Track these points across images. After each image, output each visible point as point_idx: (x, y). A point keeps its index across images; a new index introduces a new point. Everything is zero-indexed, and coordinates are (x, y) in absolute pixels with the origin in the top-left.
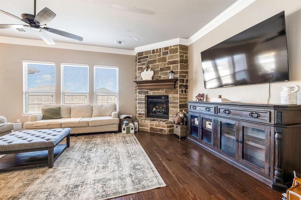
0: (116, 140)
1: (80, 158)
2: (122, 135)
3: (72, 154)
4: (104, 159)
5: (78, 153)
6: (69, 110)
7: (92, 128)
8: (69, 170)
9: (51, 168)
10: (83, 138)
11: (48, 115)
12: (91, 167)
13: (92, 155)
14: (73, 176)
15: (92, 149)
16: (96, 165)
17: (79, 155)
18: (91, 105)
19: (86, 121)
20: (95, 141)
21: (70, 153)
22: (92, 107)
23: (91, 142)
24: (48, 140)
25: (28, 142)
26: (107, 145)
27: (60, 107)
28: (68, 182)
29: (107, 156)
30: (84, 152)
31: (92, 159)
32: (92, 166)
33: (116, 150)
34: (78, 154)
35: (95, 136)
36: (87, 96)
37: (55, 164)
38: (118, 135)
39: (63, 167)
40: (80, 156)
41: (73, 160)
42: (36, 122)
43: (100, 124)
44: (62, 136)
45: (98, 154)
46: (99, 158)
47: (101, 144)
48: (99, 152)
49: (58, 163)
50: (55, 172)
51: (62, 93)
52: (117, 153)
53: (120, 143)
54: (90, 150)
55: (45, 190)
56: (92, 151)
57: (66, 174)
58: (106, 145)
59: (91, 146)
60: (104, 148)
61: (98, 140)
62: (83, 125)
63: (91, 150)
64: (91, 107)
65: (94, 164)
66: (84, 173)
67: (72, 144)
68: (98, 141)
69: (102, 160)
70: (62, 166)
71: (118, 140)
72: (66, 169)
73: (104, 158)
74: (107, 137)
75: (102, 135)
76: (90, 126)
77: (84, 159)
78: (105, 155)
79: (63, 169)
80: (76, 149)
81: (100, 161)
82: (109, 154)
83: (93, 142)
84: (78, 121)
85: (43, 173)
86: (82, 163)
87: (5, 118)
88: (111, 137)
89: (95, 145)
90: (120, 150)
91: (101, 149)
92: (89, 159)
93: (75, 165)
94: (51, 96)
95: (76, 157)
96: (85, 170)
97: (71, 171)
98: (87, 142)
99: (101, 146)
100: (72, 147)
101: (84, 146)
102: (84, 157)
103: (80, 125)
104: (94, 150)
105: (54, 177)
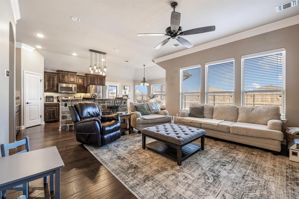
0: (272, 167)
1: (208, 169)
2: (287, 162)
3: (202, 159)
4: (238, 190)
5: (208, 161)
6: (212, 110)
7: (234, 136)
8: (191, 178)
9: (180, 166)
10: (222, 144)
11: (193, 113)
12: (215, 191)
13: (223, 173)
14: (191, 188)
15: (227, 165)
16: (222, 192)
17: (208, 165)
18: (236, 107)
19: (226, 126)
20: (235, 155)
21: (201, 158)
22: (238, 109)
23: (230, 154)
24: (179, 137)
25: (166, 135)
26: (252, 169)
27: (203, 107)
28: (184, 193)
29: (244, 187)
30: (215, 164)
31: (221, 179)
32: (217, 189)
33: (264, 186)
34: (208, 163)
35: (238, 147)
36: (232, 96)
37: (183, 163)
38: (278, 159)
39: (188, 171)
40: (209, 167)
41: (200, 167)
42: (183, 118)
43: (245, 133)
44: (192, 137)
45: (233, 176)
46: (230, 183)
47: (242, 163)
48: (235, 173)
49: (186, 163)
50: (180, 172)
51: (207, 92)
52: (265, 193)
53: (280, 177)
54: (223, 164)
55: (164, 186)
56: (225, 167)
57: (186, 181)
58: (250, 167)
59: (227, 160)
60: (245, 170)
61: (240, 155)
62: (223, 130)
63: (225, 165)
64: (236, 109)
65: (220, 189)
66: (204, 193)
67: (208, 148)
68: (239, 157)
69: (235, 189)
70: (187, 168)
71: (275, 169)
72: (189, 175)
73: (239, 188)
74: (256, 156)
75: (249, 150)
76: (231, 132)
77: (211, 173)
78: (242, 184)
79: (187, 173)
80: (209, 156)
81: (229, 189)
82: (249, 185)
83: (232, 155)
84: (217, 124)
85: (172, 167)
86: (206, 177)
87: (168, 112)
88: (264, 159)
89: (232, 161)
90: (274, 190)
91: (239, 170)
92: (217, 177)
93: (199, 175)
94: (197, 96)
95: (204, 165)
96: (206, 189)
97: (192, 180)
98: (224, 151)
99: (242, 166)
100: (206, 151)
101: (218, 156)
102: (212, 171)
103: (219, 129)
104: (229, 167)
105: (177, 177)
